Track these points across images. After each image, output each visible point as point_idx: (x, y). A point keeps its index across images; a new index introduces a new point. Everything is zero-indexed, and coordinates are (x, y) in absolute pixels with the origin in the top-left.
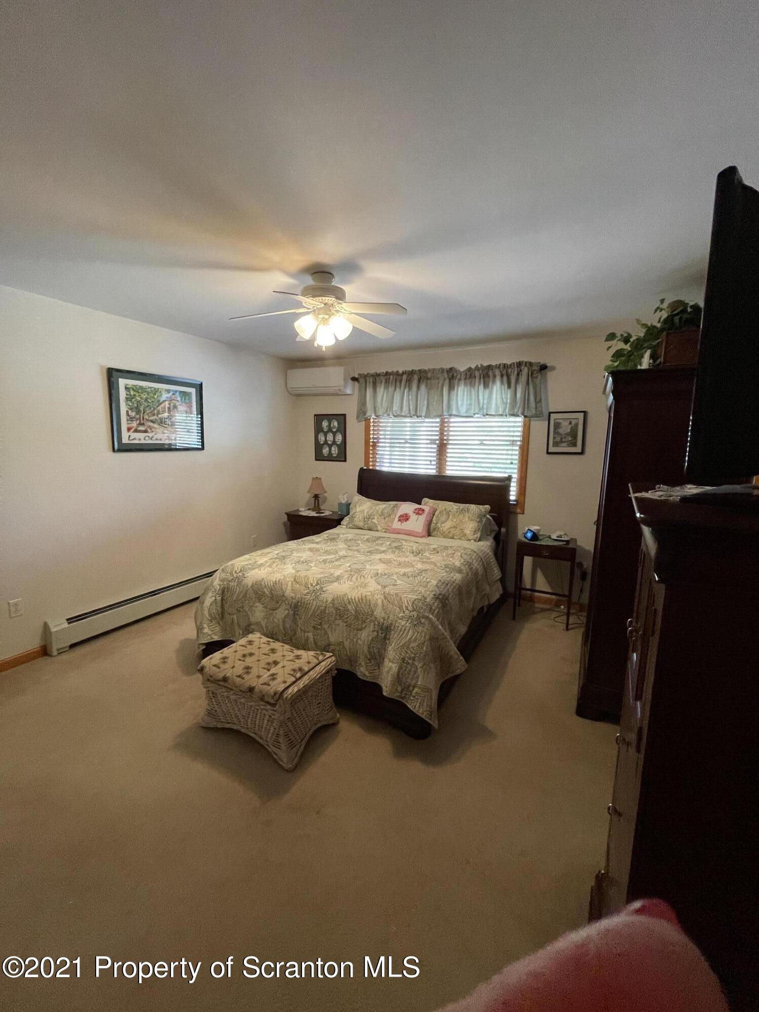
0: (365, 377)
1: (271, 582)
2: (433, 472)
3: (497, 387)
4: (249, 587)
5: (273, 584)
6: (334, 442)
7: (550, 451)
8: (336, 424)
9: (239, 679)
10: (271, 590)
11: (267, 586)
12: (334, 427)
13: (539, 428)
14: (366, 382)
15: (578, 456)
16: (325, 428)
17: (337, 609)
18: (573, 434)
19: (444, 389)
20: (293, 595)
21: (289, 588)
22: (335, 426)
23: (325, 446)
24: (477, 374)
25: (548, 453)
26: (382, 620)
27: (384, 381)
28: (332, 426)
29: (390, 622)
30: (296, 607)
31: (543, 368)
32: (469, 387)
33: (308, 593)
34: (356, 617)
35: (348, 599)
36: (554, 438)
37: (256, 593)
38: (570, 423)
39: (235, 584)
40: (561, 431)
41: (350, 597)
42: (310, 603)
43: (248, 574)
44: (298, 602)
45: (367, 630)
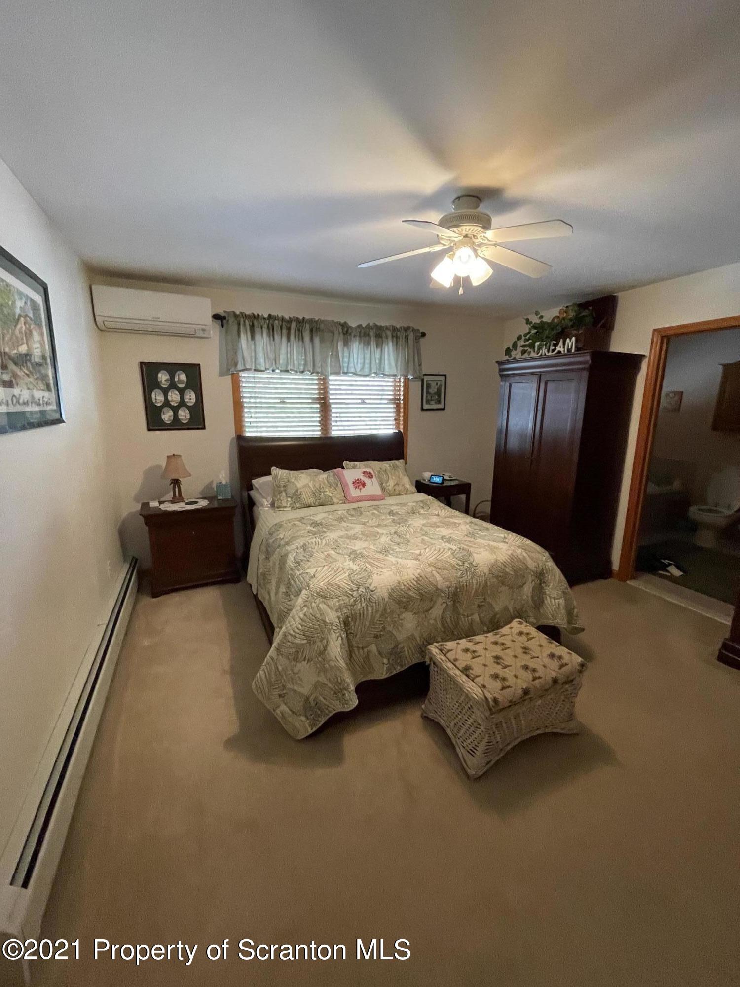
0: (239, 318)
1: (413, 581)
2: (318, 434)
3: (388, 348)
4: (386, 599)
5: (417, 582)
6: (182, 403)
7: (424, 408)
8: (183, 377)
9: (537, 681)
10: (418, 589)
11: (410, 588)
12: (181, 382)
13: (416, 387)
14: (239, 324)
15: (439, 412)
16: (163, 382)
17: (497, 577)
18: (438, 393)
19: (339, 344)
20: (448, 583)
21: (438, 578)
22: (183, 381)
23: (165, 409)
24: (372, 333)
25: (423, 409)
26: (535, 569)
27: (265, 326)
28: (176, 380)
29: (541, 567)
30: (456, 595)
31: (423, 334)
32: (362, 345)
33: (462, 574)
34: (516, 576)
35: (502, 563)
36: (427, 397)
37: (399, 602)
38: (437, 384)
39: (364, 604)
40: (431, 391)
41: (502, 561)
42: (469, 583)
43: (373, 585)
44: (456, 588)
45: (528, 583)
